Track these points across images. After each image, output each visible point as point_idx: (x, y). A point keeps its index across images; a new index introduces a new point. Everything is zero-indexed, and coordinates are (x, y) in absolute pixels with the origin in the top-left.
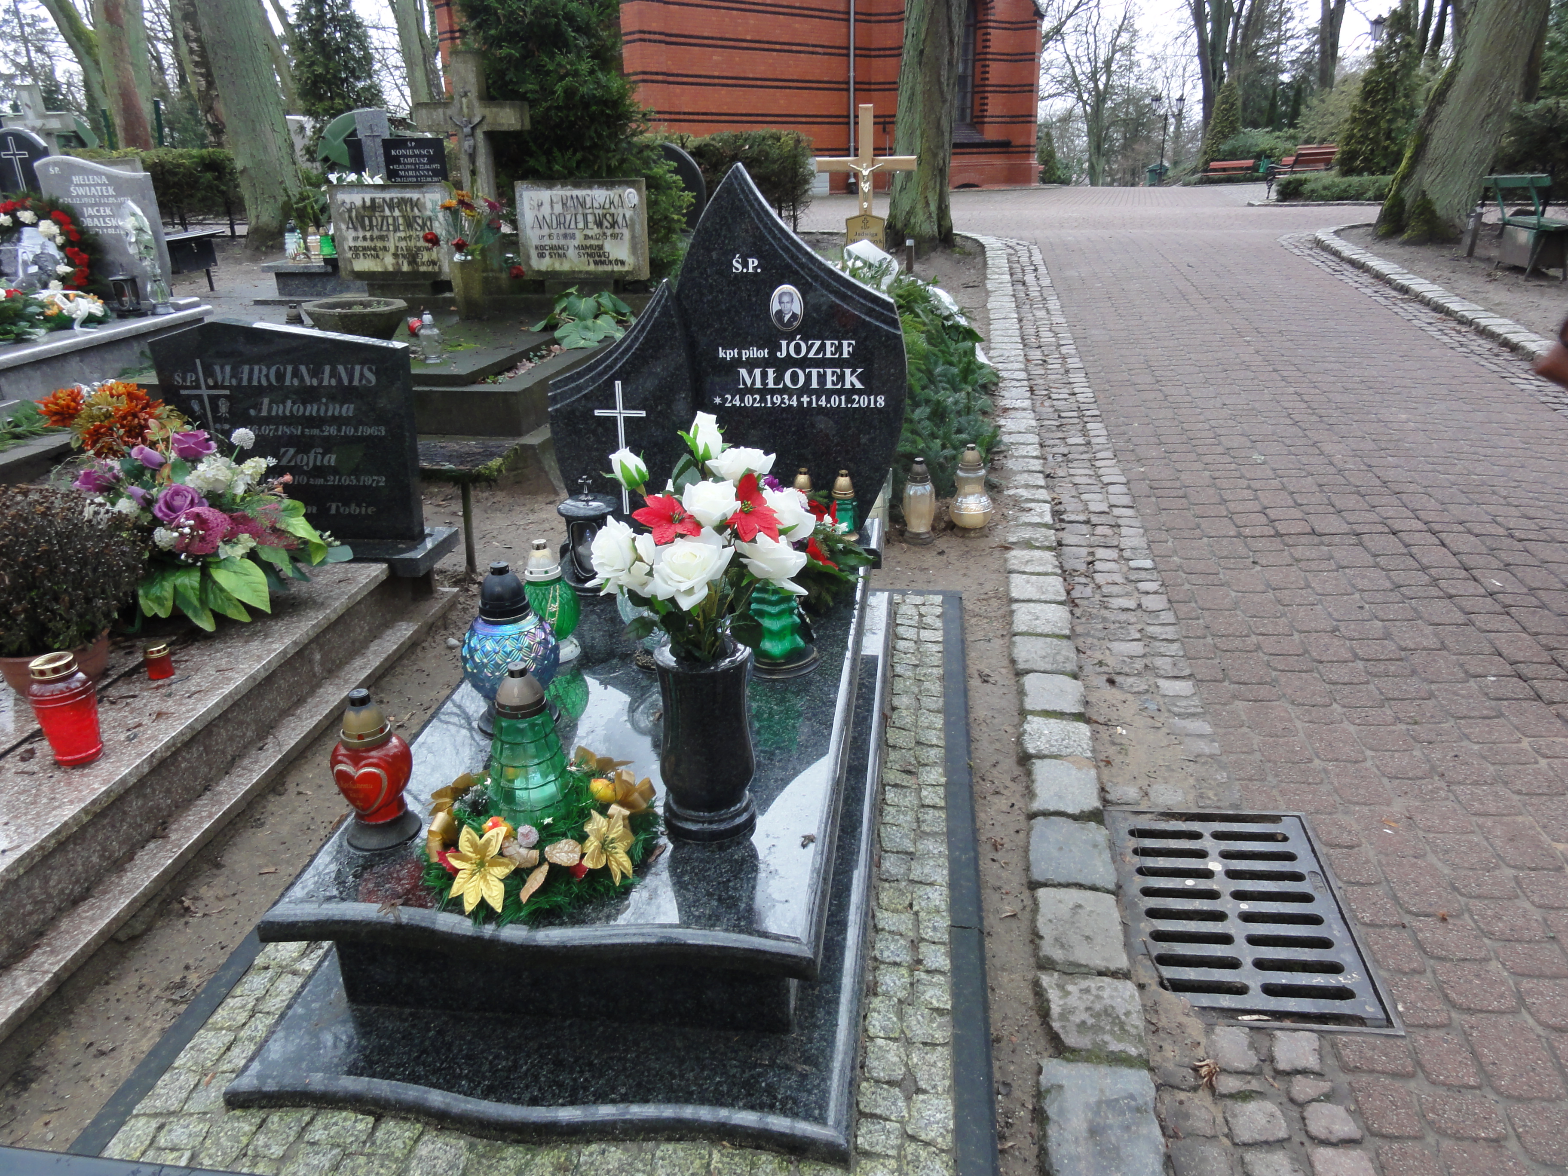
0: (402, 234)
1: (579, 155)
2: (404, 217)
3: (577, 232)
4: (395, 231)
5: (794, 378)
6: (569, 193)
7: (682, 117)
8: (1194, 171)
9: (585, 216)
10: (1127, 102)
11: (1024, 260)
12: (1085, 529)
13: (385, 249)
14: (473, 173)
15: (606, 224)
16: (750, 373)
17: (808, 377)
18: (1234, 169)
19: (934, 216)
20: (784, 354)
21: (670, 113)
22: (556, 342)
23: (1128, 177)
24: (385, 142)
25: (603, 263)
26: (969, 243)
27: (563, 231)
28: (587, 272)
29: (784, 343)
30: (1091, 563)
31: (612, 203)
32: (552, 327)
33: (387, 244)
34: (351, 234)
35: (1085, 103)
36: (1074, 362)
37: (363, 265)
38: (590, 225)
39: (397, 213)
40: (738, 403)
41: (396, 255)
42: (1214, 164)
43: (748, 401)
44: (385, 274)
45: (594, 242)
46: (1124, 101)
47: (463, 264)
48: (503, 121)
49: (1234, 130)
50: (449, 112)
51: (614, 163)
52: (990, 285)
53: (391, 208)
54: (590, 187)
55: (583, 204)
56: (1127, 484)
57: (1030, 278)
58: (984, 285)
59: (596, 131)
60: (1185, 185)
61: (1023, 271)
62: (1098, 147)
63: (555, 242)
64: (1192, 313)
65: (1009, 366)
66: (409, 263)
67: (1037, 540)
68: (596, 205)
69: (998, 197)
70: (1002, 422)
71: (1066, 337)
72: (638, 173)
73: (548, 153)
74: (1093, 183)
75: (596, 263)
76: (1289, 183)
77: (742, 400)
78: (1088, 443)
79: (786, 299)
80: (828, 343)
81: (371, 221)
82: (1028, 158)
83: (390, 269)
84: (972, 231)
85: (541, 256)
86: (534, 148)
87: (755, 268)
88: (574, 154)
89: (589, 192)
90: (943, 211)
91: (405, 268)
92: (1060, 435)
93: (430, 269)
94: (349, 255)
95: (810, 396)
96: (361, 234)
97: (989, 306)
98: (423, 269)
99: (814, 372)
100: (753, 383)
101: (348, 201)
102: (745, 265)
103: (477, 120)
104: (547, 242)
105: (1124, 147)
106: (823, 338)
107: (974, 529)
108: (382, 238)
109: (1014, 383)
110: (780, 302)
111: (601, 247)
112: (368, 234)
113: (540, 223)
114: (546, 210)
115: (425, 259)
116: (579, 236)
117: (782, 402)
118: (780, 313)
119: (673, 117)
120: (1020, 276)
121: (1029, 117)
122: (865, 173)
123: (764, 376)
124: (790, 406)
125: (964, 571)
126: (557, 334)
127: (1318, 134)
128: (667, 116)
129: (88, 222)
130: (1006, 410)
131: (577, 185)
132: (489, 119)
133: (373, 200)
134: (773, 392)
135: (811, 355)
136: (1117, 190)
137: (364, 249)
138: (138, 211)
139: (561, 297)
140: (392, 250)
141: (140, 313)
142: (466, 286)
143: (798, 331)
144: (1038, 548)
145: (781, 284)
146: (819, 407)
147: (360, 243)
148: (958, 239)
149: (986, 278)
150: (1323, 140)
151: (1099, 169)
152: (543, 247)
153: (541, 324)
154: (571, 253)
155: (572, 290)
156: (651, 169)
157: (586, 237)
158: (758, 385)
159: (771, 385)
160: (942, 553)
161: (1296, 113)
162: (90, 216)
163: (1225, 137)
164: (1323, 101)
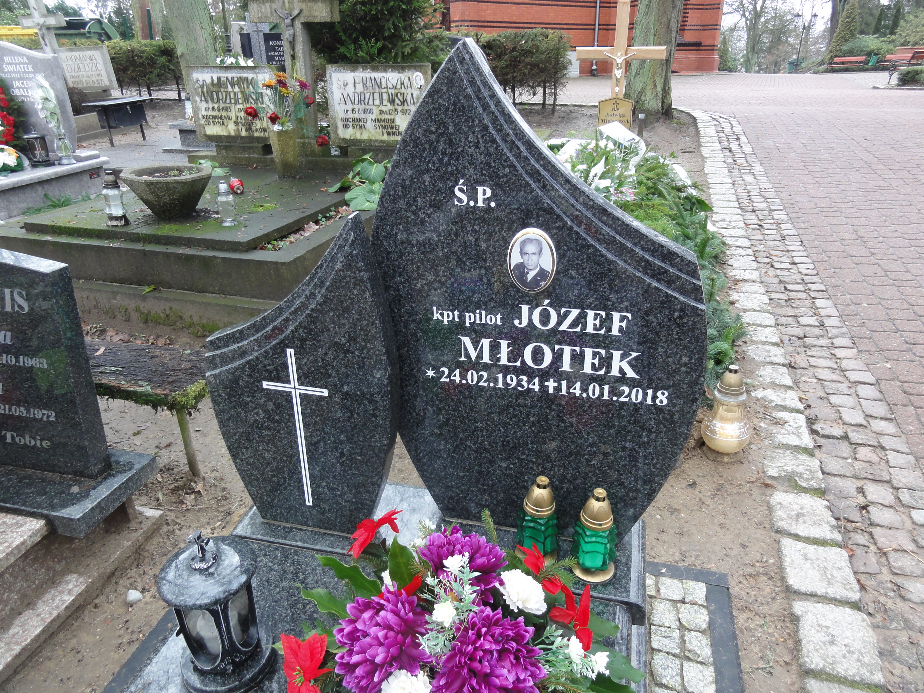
0: (241, 107)
1: (380, 44)
2: (242, 92)
3: (374, 108)
4: (235, 104)
5: (538, 356)
6: (368, 75)
7: (486, 24)
8: (822, 63)
9: (381, 94)
10: (774, 18)
11: (728, 130)
12: (845, 448)
13: (229, 118)
14: (293, 57)
15: (397, 101)
16: (476, 343)
17: (558, 357)
18: (851, 62)
19: (660, 95)
20: (525, 322)
21: (478, 21)
22: (346, 203)
23: (773, 68)
24: (265, 35)
25: (394, 134)
26: (683, 116)
27: (363, 107)
28: (381, 141)
29: (525, 309)
30: (864, 508)
31: (402, 84)
32: (344, 189)
33: (230, 114)
34: (203, 105)
35: (747, 19)
36: (788, 229)
37: (213, 130)
38: (385, 102)
39: (237, 89)
40: (458, 379)
41: (236, 123)
42: (837, 59)
43: (472, 378)
44: (229, 138)
45: (387, 117)
46: (772, 17)
47: (280, 133)
48: (316, 14)
49: (853, 36)
50: (274, 6)
51: (408, 50)
52: (705, 152)
53: (233, 86)
54: (385, 71)
55: (379, 85)
56: (877, 383)
57: (734, 146)
58: (700, 151)
59: (394, 24)
60: (814, 73)
61: (728, 139)
62: (753, 48)
63: (356, 116)
64: (882, 184)
65: (733, 232)
66: (247, 130)
67: (801, 475)
68: (390, 85)
69: (692, 80)
70: (735, 296)
71: (776, 203)
72: (428, 59)
73: (355, 41)
74: (747, 71)
75: (388, 134)
76: (908, 73)
77: (463, 376)
78: (822, 325)
79: (530, 248)
80: (591, 314)
81: (218, 96)
82: (713, 54)
83: (233, 134)
84: (683, 105)
85: (346, 127)
86: (343, 37)
87: (487, 200)
88: (376, 43)
89: (384, 74)
90: (666, 91)
91: (244, 133)
92: (790, 311)
93: (262, 135)
94: (203, 122)
95: (558, 381)
96: (211, 105)
97: (706, 171)
98: (256, 134)
99: (567, 351)
100: (480, 356)
101: (201, 79)
102: (473, 196)
103: (296, 12)
104: (350, 115)
105: (770, 48)
106: (583, 307)
107: (728, 454)
108: (226, 109)
109: (739, 251)
110: (522, 253)
111: (393, 121)
112: (216, 106)
113: (346, 99)
114: (350, 89)
115: (258, 127)
116: (376, 111)
117: (519, 384)
118: (521, 268)
119: (480, 24)
120: (726, 143)
121: (715, 26)
122: (619, 61)
123: (495, 348)
124: (529, 390)
125: (719, 519)
126: (348, 196)
127: (912, 39)
128: (476, 24)
129: (17, 92)
130: (737, 282)
131: (375, 69)
132: (305, 12)
133: (219, 79)
134: (506, 370)
135: (564, 327)
136: (762, 75)
137: (213, 117)
138: (46, 84)
139: (358, 162)
140: (234, 119)
141: (48, 163)
142: (283, 151)
143: (548, 293)
144: (804, 490)
145: (525, 225)
146: (571, 397)
147: (210, 113)
148: (675, 112)
149: (700, 145)
150: (915, 44)
151: (753, 62)
152: (347, 120)
153: (337, 186)
154: (370, 125)
155: (367, 156)
156: (437, 56)
157: (382, 112)
158: (486, 359)
159: (504, 361)
160: (693, 485)
161: (895, 25)
162: (18, 88)
163: (846, 41)
164: (916, 17)
